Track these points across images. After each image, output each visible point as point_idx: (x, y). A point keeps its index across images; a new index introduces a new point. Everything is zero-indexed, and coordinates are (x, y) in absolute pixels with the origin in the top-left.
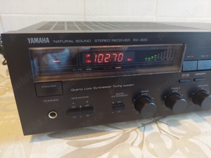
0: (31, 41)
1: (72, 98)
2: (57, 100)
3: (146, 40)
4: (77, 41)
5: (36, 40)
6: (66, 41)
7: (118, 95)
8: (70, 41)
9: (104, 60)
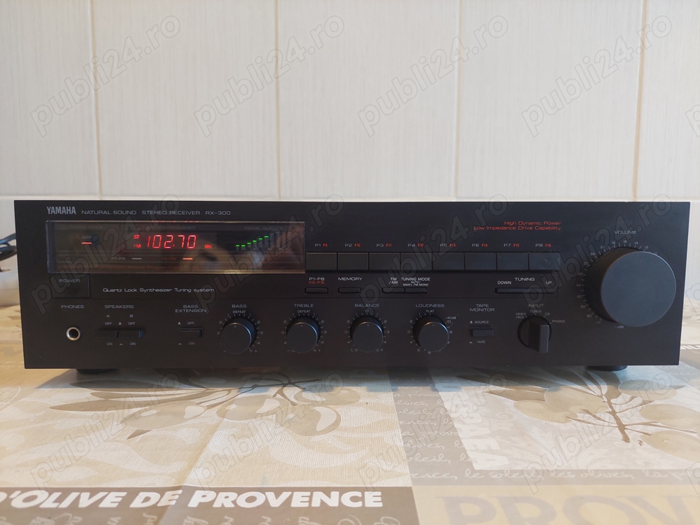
0: (51, 210)
1: (107, 307)
2: (82, 307)
3: (228, 213)
4: (115, 212)
5: (59, 210)
6: (99, 212)
7: (187, 308)
8: (105, 212)
9: (162, 244)
